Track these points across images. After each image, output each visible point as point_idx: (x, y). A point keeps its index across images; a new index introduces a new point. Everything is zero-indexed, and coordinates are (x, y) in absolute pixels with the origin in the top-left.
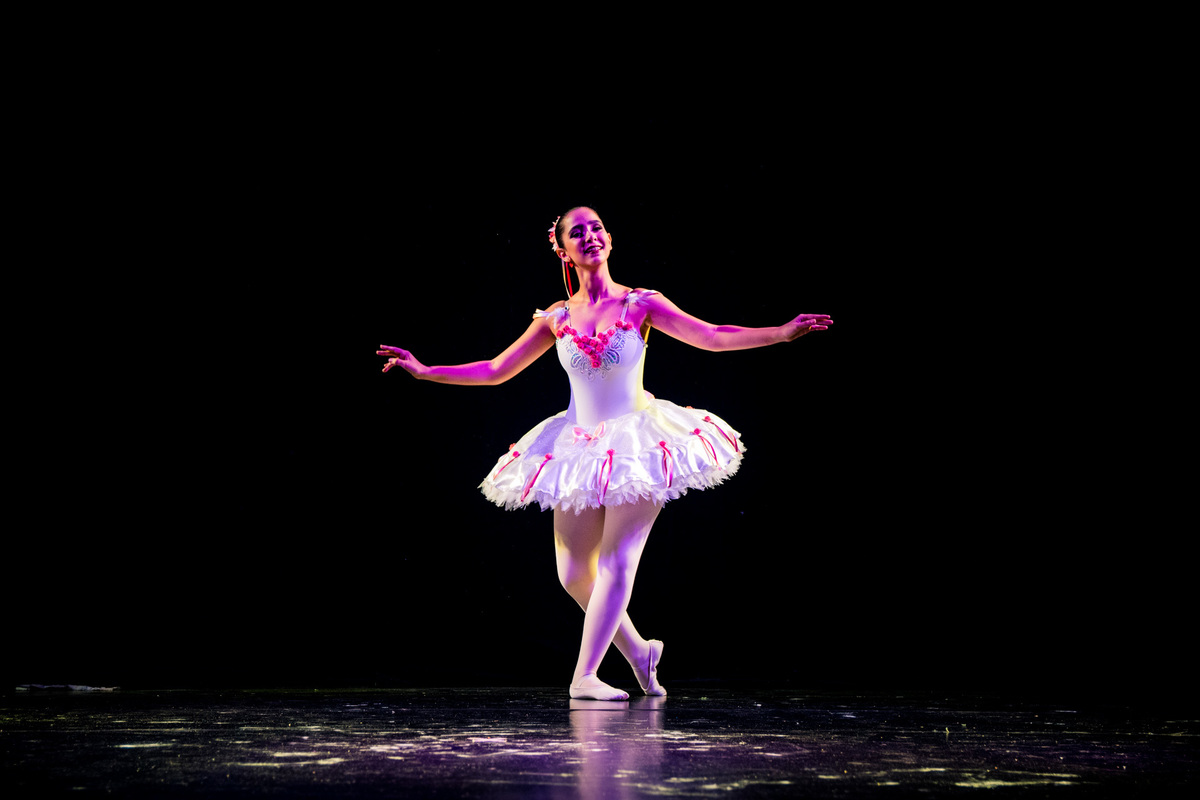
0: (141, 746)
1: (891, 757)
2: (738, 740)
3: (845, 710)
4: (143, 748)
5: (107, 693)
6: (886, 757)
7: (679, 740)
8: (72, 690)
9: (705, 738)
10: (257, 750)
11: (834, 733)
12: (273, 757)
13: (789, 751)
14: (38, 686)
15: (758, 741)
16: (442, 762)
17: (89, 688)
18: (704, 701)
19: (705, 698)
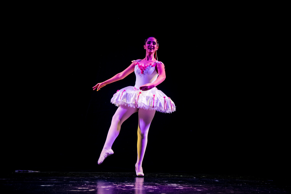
0: (46, 186)
1: (228, 191)
2: (190, 186)
3: (216, 179)
4: (47, 186)
5: (37, 173)
6: (227, 191)
7: (176, 186)
8: (28, 172)
9: (182, 186)
10: (74, 187)
11: (213, 185)
12: (78, 189)
13: (203, 189)
14: (21, 171)
15: (195, 187)
16: (119, 191)
17: (33, 171)
18: (181, 177)
19: (182, 176)
